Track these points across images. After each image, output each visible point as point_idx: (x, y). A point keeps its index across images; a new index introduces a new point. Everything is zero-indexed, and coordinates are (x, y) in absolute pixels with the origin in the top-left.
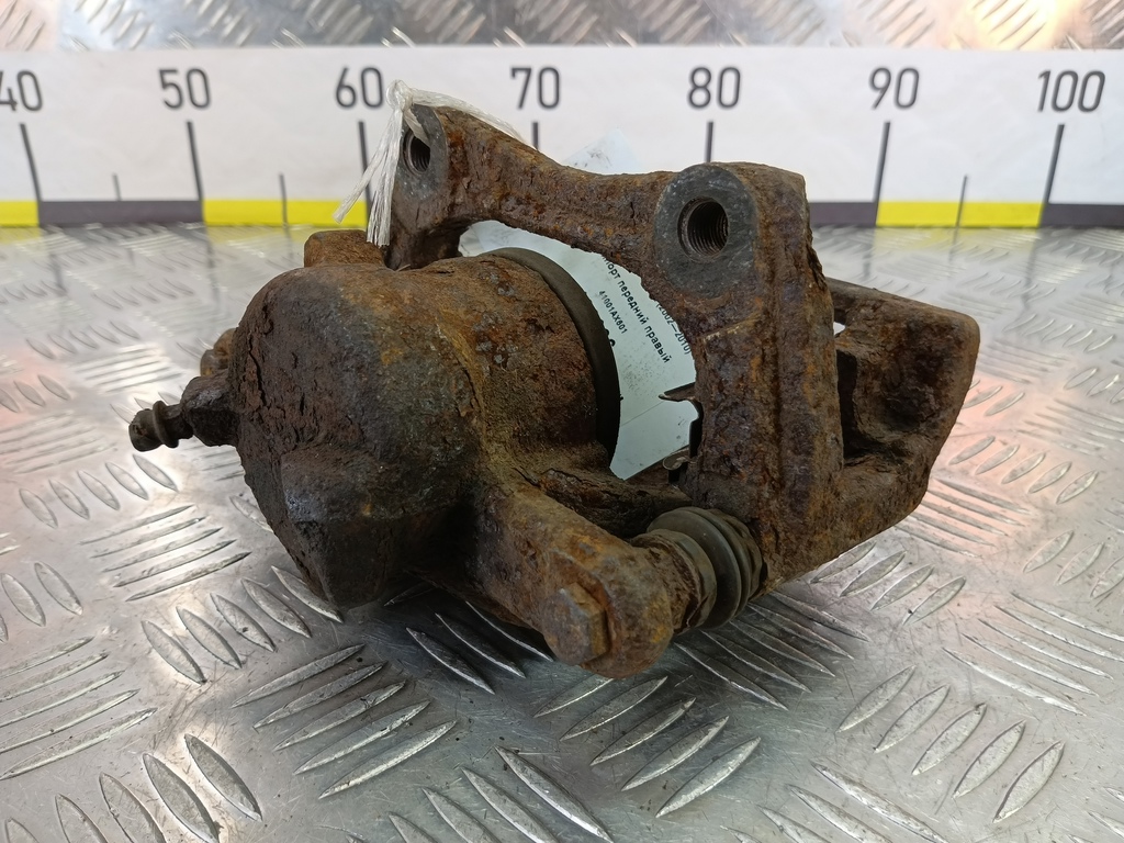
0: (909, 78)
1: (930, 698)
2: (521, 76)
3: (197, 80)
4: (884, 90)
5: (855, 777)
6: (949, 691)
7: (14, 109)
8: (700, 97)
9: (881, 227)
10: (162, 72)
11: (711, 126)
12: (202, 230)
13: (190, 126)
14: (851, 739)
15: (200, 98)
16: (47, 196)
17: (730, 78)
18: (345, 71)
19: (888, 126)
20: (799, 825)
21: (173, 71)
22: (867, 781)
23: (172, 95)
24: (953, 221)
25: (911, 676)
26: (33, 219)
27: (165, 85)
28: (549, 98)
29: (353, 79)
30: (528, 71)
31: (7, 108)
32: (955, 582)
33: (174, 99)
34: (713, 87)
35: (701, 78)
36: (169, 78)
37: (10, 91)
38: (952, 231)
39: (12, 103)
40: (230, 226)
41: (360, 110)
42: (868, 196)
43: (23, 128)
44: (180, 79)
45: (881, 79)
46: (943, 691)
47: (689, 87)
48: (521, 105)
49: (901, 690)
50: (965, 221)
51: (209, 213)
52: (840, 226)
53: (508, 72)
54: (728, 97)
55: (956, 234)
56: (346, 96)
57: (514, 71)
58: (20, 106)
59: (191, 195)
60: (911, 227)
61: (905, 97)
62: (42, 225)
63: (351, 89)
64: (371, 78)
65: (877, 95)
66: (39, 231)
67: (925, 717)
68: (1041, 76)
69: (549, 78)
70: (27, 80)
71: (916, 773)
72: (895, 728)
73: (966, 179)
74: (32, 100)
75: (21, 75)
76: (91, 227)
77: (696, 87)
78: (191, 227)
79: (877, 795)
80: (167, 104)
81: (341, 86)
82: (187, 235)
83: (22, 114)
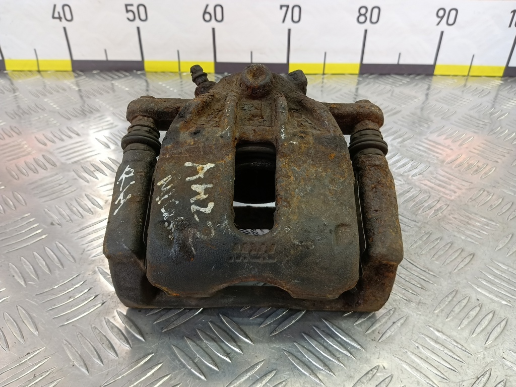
0: (453, 13)
1: (463, 301)
2: (284, 9)
3: (142, 9)
4: (442, 18)
5: (440, 330)
6: (469, 298)
7: (61, 21)
8: (362, 19)
9: (435, 75)
10: (126, 6)
11: (366, 31)
12: (144, 75)
13: (138, 29)
14: (438, 316)
15: (143, 17)
16: (75, 58)
17: (376, 11)
18: (207, 6)
19: (442, 33)
20: (423, 346)
21: (132, 5)
22: (443, 331)
23: (131, 16)
24: (466, 74)
25: (457, 292)
26: (70, 68)
27: (127, 11)
28: (296, 18)
29: (211, 10)
30: (288, 7)
31: (58, 20)
32: (471, 255)
33: (131, 17)
34: (368, 15)
35: (363, 11)
36: (129, 8)
37: (59, 13)
38: (466, 78)
39: (60, 18)
40: (156, 72)
41: (213, 23)
42: (431, 62)
43: (65, 29)
44: (134, 9)
45: (441, 13)
46: (468, 298)
47: (358, 14)
48: (284, 21)
49: (453, 298)
50: (471, 74)
51: (147, 66)
52: (418, 75)
53: (279, 7)
54: (374, 19)
55: (467, 79)
56: (207, 17)
57: (281, 7)
58: (63, 20)
59: (139, 58)
60: (449, 76)
61: (451, 21)
62: (74, 71)
63: (210, 14)
64: (219, 9)
65: (439, 19)
66: (72, 74)
67: (461, 308)
68: (512, 12)
69: (296, 10)
70: (66, 8)
71: (459, 328)
72: (452, 312)
73: (473, 56)
74: (69, 17)
75: (64, 6)
76: (95, 72)
77: (361, 15)
78: (139, 72)
79: (447, 336)
80: (128, 19)
81: (205, 12)
82: (138, 76)
83: (64, 23)
